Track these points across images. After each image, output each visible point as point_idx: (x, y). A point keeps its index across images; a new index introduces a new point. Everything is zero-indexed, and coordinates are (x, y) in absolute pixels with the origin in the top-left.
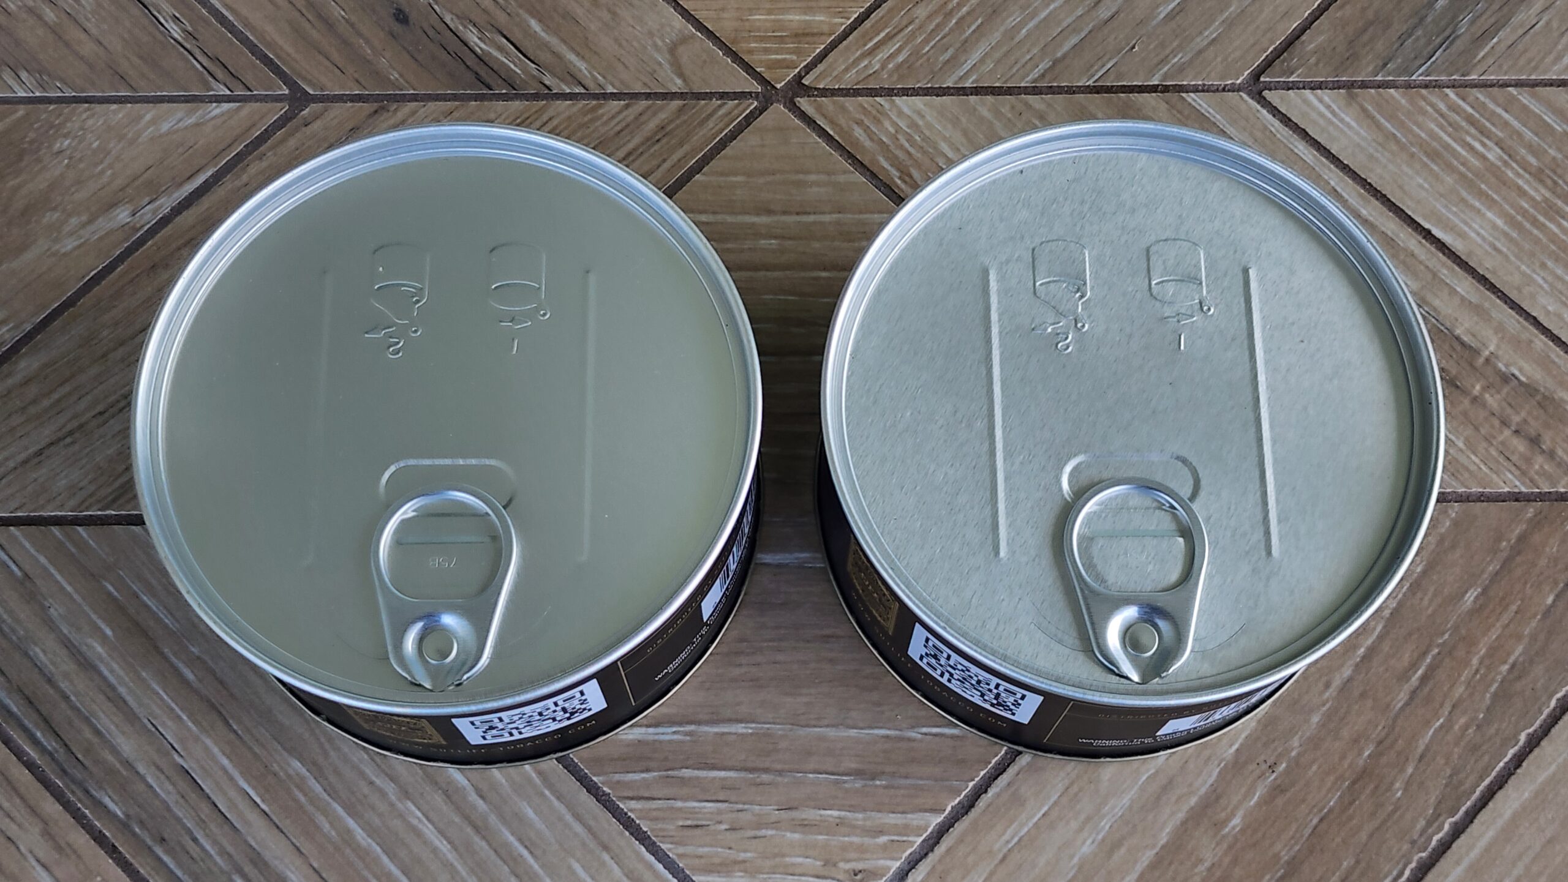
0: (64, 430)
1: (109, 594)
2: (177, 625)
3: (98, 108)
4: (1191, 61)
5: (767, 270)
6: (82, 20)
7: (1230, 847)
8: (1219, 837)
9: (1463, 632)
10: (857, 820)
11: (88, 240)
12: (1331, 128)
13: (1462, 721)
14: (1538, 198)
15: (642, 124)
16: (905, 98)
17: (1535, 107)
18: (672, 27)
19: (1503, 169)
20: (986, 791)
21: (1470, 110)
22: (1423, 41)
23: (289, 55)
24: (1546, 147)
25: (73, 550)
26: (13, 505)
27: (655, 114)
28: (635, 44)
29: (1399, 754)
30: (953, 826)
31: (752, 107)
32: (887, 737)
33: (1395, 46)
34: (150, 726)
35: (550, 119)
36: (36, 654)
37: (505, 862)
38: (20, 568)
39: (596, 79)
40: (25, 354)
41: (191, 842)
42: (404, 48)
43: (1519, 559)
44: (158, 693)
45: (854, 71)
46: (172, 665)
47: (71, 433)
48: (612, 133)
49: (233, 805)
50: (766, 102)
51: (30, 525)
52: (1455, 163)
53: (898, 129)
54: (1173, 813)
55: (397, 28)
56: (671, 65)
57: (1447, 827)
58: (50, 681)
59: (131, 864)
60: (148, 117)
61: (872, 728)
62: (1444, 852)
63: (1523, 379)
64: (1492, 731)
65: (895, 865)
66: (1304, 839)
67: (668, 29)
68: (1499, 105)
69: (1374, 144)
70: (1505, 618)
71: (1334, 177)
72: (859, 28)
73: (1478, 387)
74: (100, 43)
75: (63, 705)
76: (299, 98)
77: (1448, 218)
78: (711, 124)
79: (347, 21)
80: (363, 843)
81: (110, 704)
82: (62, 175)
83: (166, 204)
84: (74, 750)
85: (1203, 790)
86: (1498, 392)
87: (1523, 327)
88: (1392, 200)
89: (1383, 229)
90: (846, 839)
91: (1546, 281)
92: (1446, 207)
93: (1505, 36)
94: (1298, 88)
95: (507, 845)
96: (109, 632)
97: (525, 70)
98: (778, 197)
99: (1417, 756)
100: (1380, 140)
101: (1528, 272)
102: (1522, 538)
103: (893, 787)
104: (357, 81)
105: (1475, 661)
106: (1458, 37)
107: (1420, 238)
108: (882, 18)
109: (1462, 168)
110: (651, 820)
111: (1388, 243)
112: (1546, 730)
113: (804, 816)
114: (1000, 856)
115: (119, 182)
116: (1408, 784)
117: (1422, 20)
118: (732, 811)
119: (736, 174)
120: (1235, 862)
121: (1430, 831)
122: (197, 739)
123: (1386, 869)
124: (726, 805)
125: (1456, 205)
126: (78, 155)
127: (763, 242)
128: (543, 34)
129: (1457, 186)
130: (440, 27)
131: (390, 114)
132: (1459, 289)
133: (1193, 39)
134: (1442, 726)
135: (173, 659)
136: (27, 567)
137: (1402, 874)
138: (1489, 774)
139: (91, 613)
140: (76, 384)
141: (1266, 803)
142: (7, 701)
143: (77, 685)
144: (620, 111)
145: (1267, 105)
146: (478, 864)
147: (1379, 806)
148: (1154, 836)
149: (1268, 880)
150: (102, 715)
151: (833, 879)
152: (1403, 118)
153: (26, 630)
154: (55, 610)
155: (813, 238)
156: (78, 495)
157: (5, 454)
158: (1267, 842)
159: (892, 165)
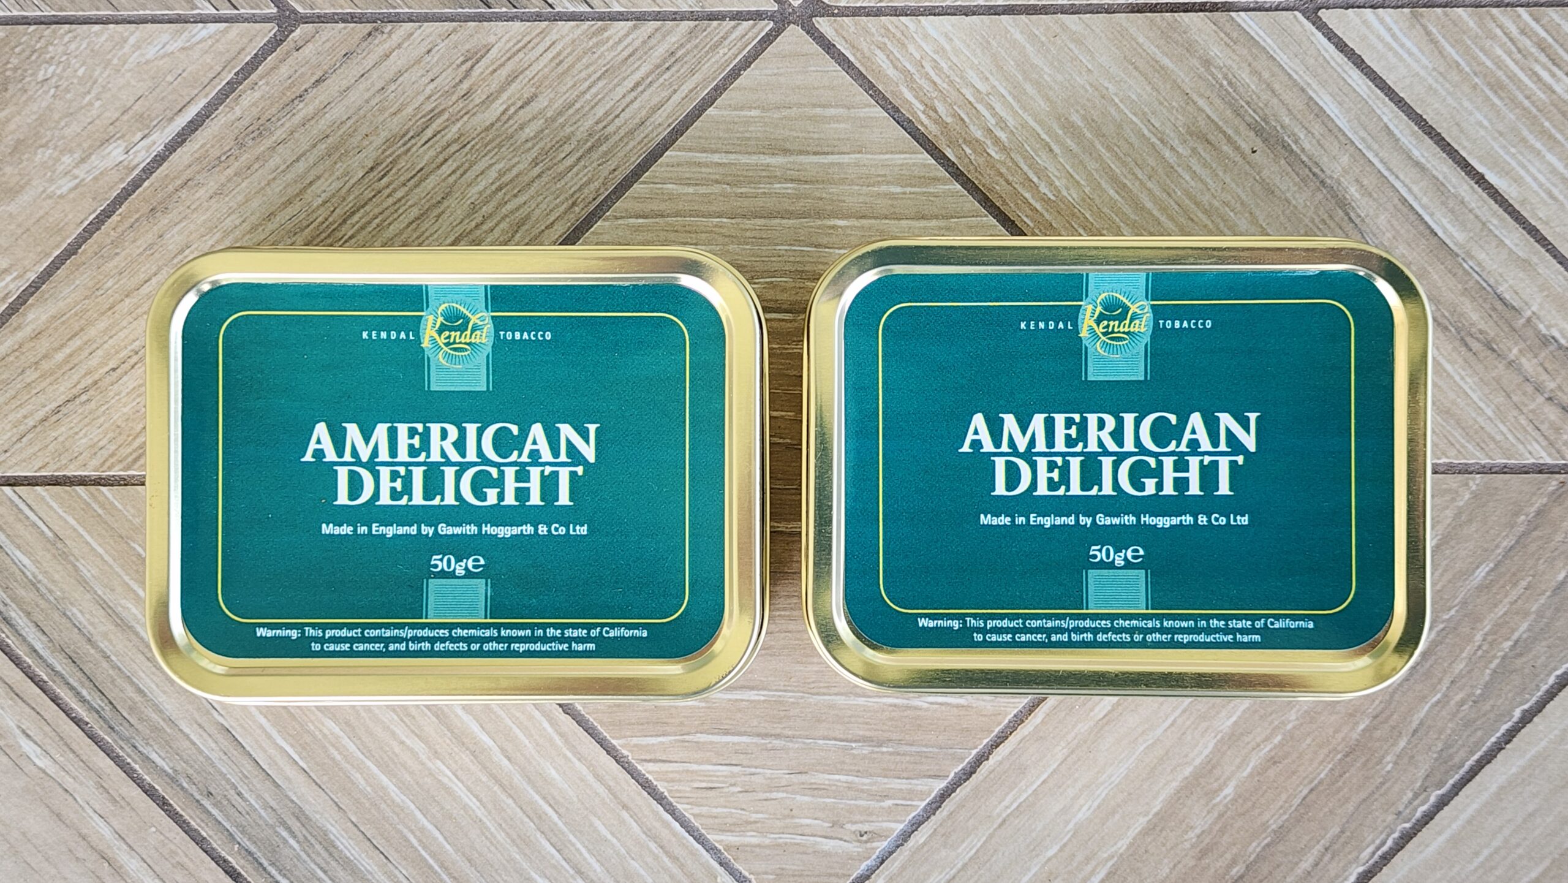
0: (79, 387)
3: (80, 29)
5: (783, 217)
7: (1221, 816)
8: (1210, 806)
9: (1470, 608)
10: (864, 784)
11: (83, 180)
12: (1389, 55)
13: (1458, 697)
15: (652, 48)
16: (932, 18)
20: (987, 759)
21: (1543, 34)
25: (100, 511)
26: (37, 464)
27: (664, 37)
29: (1394, 728)
30: (954, 791)
31: (768, 28)
32: (895, 706)
35: (554, 43)
36: (73, 614)
37: (532, 819)
38: (50, 529)
40: (32, 305)
41: (236, 796)
43: (1536, 534)
47: (86, 390)
48: (619, 59)
49: (273, 762)
50: (783, 23)
51: (54, 485)
52: (1521, 97)
53: (924, 55)
54: (1168, 782)
57: (1433, 799)
58: (89, 640)
59: (181, 816)
60: (132, 40)
61: (880, 697)
62: (1427, 823)
63: (1563, 341)
64: (1487, 707)
65: (899, 828)
66: (1293, 808)
69: (1434, 73)
70: (1514, 594)
71: (1387, 110)
73: (1515, 351)
75: (105, 664)
76: (287, 18)
77: (1505, 161)
78: (724, 48)
80: (398, 800)
81: (150, 665)
82: (49, 108)
83: (160, 139)
84: (120, 708)
85: (1198, 762)
86: (1536, 357)
88: (1448, 139)
89: (1434, 172)
90: (853, 802)
92: (1504, 147)
94: (1359, 7)
95: (531, 803)
98: (795, 134)
99: (1411, 730)
100: (1442, 69)
102: (1541, 512)
103: (898, 754)
105: (1479, 637)
107: (1472, 183)
109: (1526, 103)
110: (668, 782)
112: (1540, 707)
113: (813, 781)
114: (1000, 820)
115: (109, 115)
116: (1399, 757)
118: (745, 775)
119: (750, 108)
120: (1222, 831)
121: (1416, 803)
123: (1370, 838)
124: (739, 768)
125: (1514, 147)
126: (64, 84)
127: (778, 186)
129: (1520, 125)
131: (385, 36)
132: (1507, 242)
134: (1438, 702)
136: (56, 528)
137: (1383, 843)
138: (1479, 750)
139: (122, 573)
140: (85, 338)
141: (1259, 774)
142: (51, 660)
143: (116, 645)
144: (627, 35)
145: (1322, 26)
146: (505, 821)
147: (1367, 778)
148: (1147, 804)
149: (1255, 848)
150: (142, 675)
151: (841, 839)
152: (1469, 42)
153: (61, 590)
154: (88, 570)
155: (832, 182)
156: (99, 455)
157: (24, 411)
158: (1257, 811)
159: (917, 98)
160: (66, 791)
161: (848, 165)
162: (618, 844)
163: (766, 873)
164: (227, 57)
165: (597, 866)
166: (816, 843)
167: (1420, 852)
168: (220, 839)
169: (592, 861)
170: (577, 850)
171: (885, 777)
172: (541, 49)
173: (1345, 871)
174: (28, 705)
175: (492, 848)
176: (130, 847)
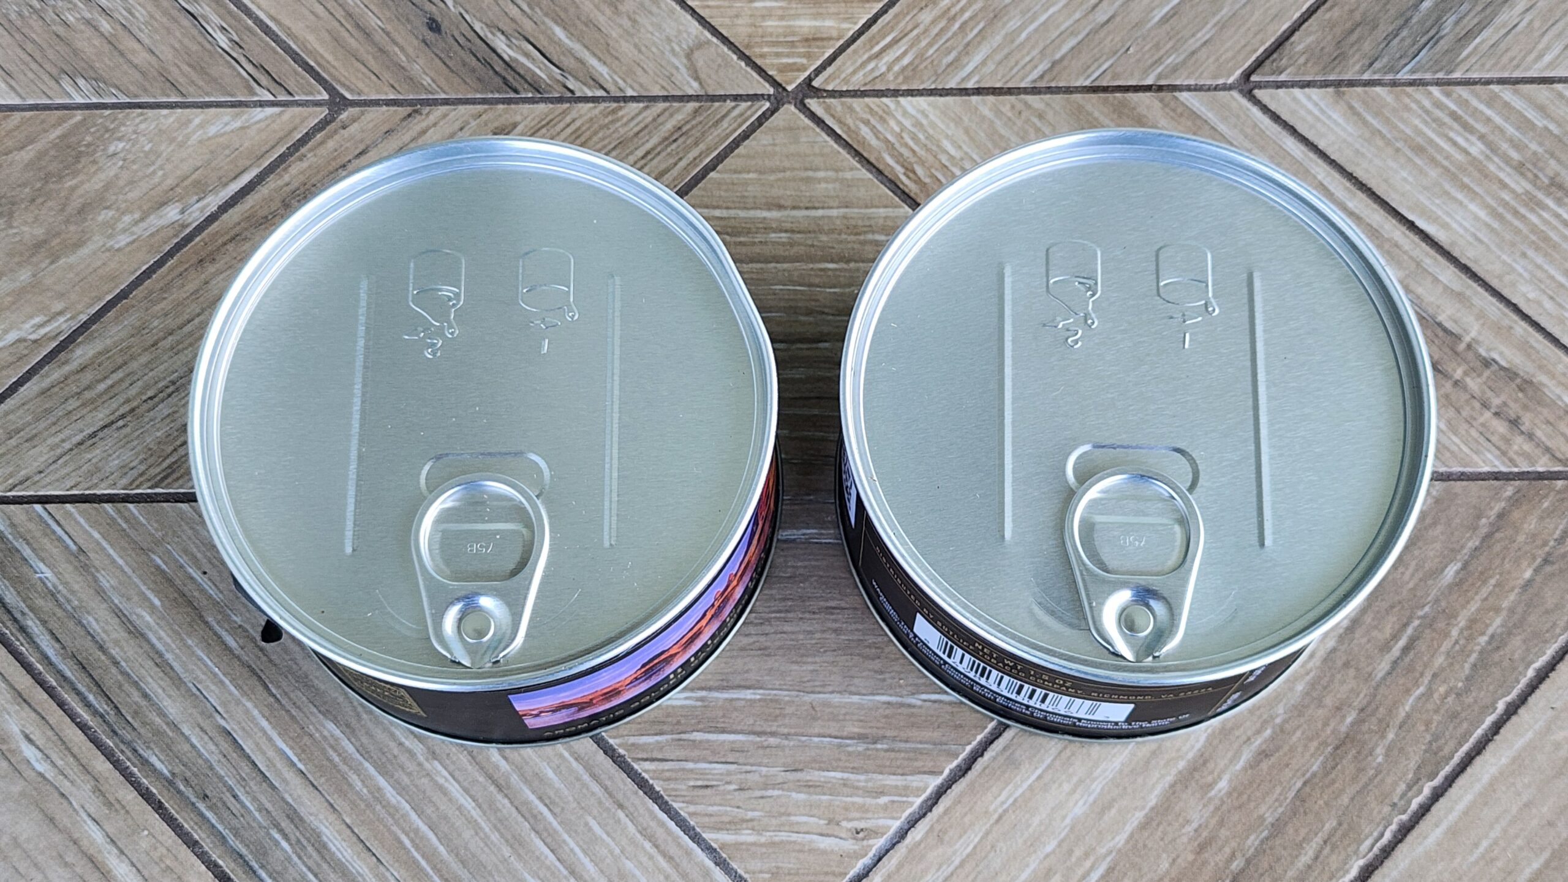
0: (117, 414)
1: (158, 567)
2: (221, 596)
3: (150, 113)
4: (1184, 62)
5: (777, 262)
6: (135, 31)
7: (1217, 809)
8: (1206, 800)
9: (1443, 604)
10: (859, 781)
11: (141, 235)
12: (1319, 125)
13: (1442, 690)
14: (1520, 190)
15: (662, 124)
16: (910, 98)
17: (1518, 103)
18: (689, 34)
19: (1485, 162)
20: (982, 755)
21: (1453, 107)
22: (1408, 41)
23: (328, 62)
24: (1526, 141)
25: (124, 526)
26: (69, 484)
27: (671, 115)
28: (654, 49)
29: (1380, 721)
30: (950, 787)
31: (764, 109)
32: (889, 703)
33: (1382, 46)
34: (194, 690)
35: (574, 121)
36: (89, 622)
37: (526, 819)
38: (75, 543)
39: (616, 83)
40: (81, 343)
41: (232, 799)
42: (437, 55)
43: (1498, 535)
44: (200, 659)
45: (861, 73)
46: (216, 634)
47: (123, 417)
48: (631, 133)
49: (271, 764)
50: (778, 102)
51: (83, 502)
52: (1439, 157)
53: (903, 128)
54: (1162, 776)
55: (430, 36)
56: (688, 69)
57: (1427, 791)
58: (101, 648)
59: (176, 819)
60: (196, 121)
61: (873, 694)
62: (1423, 815)
63: (1503, 363)
64: (1470, 700)
65: (895, 825)
66: (1288, 801)
67: (685, 35)
68: (1481, 102)
69: (1360, 140)
71: (1321, 171)
72: (867, 34)
73: (1459, 372)
74: (153, 53)
75: (114, 670)
76: (337, 103)
77: (1431, 210)
78: (725, 124)
79: (383, 29)
80: (393, 801)
81: (158, 670)
82: (116, 176)
83: (213, 202)
84: (123, 712)
85: (1190, 755)
86: (1479, 376)
87: (1505, 315)
88: (1378, 192)
89: (1368, 220)
90: (849, 799)
91: (1526, 270)
92: (1429, 198)
93: (1488, 36)
94: (1287, 87)
95: (526, 803)
96: (157, 602)
97: (551, 77)
98: (788, 193)
99: (1398, 723)
100: (1367, 135)
101: (1509, 261)
102: (1501, 516)
103: (893, 750)
104: (393, 87)
105: (1455, 633)
106: (1442, 38)
107: (1404, 229)
108: (888, 23)
109: (1446, 163)
110: (664, 780)
111: (1373, 235)
112: (1523, 699)
113: (808, 778)
114: (996, 816)
115: (170, 182)
116: (1389, 749)
117: (1407, 21)
118: (741, 773)
119: (749, 172)
120: (1221, 823)
121: (1410, 794)
122: (238, 703)
123: (1367, 831)
124: (735, 766)
125: (1440, 198)
126: (131, 157)
127: (773, 235)
128: (567, 41)
129: (1440, 179)
130: (471, 35)
131: (424, 116)
132: (1441, 278)
133: (1186, 41)
134: (1423, 695)
135: (217, 628)
136: (80, 542)
137: (1382, 835)
138: (1467, 741)
139: (141, 584)
140: (127, 371)
141: (1251, 767)
142: (62, 667)
143: (126, 651)
144: (640, 113)
145: (1257, 102)
146: (500, 821)
147: (1361, 770)
148: (1143, 798)
149: (1253, 841)
150: (150, 680)
151: (836, 837)
152: (1388, 115)
153: (80, 600)
154: (106, 581)
155: (821, 231)
156: (129, 475)
157: (61, 436)
158: (1252, 805)
159: (897, 162)
160: (63, 795)
161: (837, 217)
162: (612, 844)
163: (761, 872)
164: (281, 134)
165: (590, 866)
166: (811, 842)
167: (1420, 844)
168: (212, 842)
169: (586, 861)
170: (572, 850)
171: (881, 773)
172: (562, 125)
173: (1346, 864)
174: (35, 711)
175: (486, 849)
176: (122, 852)
